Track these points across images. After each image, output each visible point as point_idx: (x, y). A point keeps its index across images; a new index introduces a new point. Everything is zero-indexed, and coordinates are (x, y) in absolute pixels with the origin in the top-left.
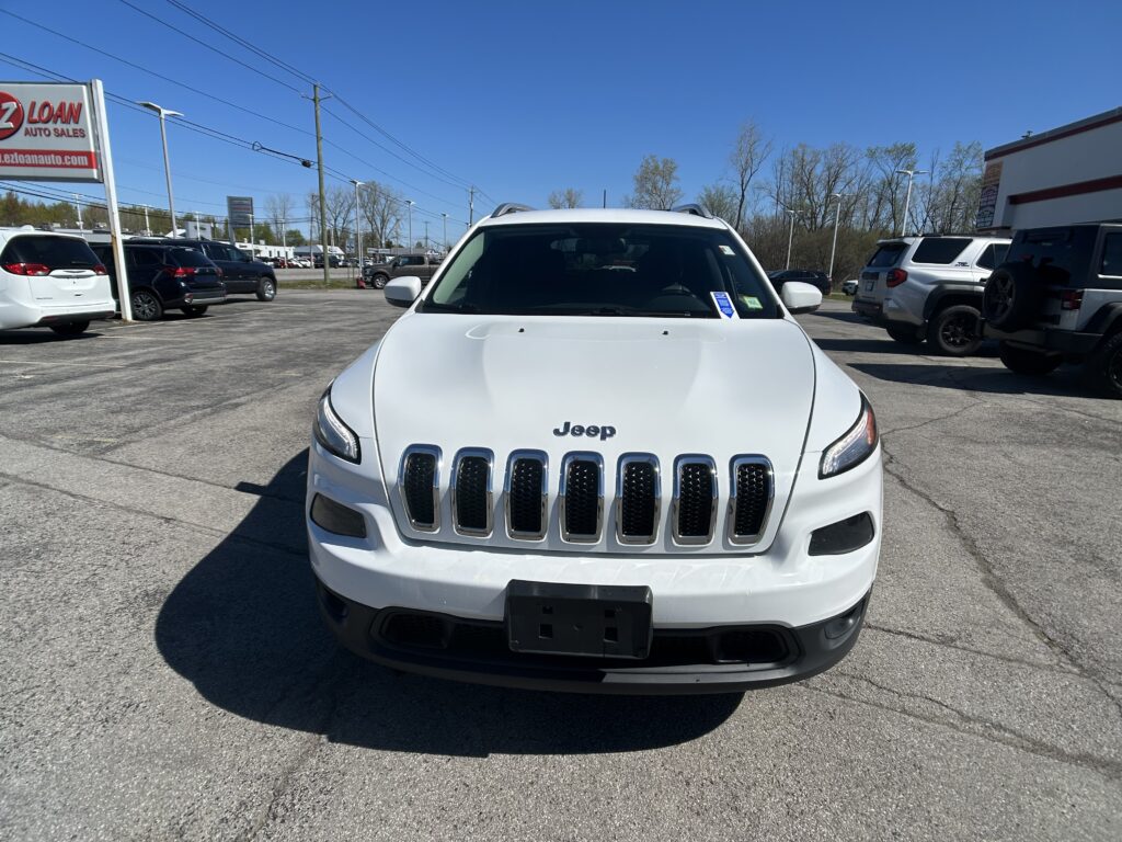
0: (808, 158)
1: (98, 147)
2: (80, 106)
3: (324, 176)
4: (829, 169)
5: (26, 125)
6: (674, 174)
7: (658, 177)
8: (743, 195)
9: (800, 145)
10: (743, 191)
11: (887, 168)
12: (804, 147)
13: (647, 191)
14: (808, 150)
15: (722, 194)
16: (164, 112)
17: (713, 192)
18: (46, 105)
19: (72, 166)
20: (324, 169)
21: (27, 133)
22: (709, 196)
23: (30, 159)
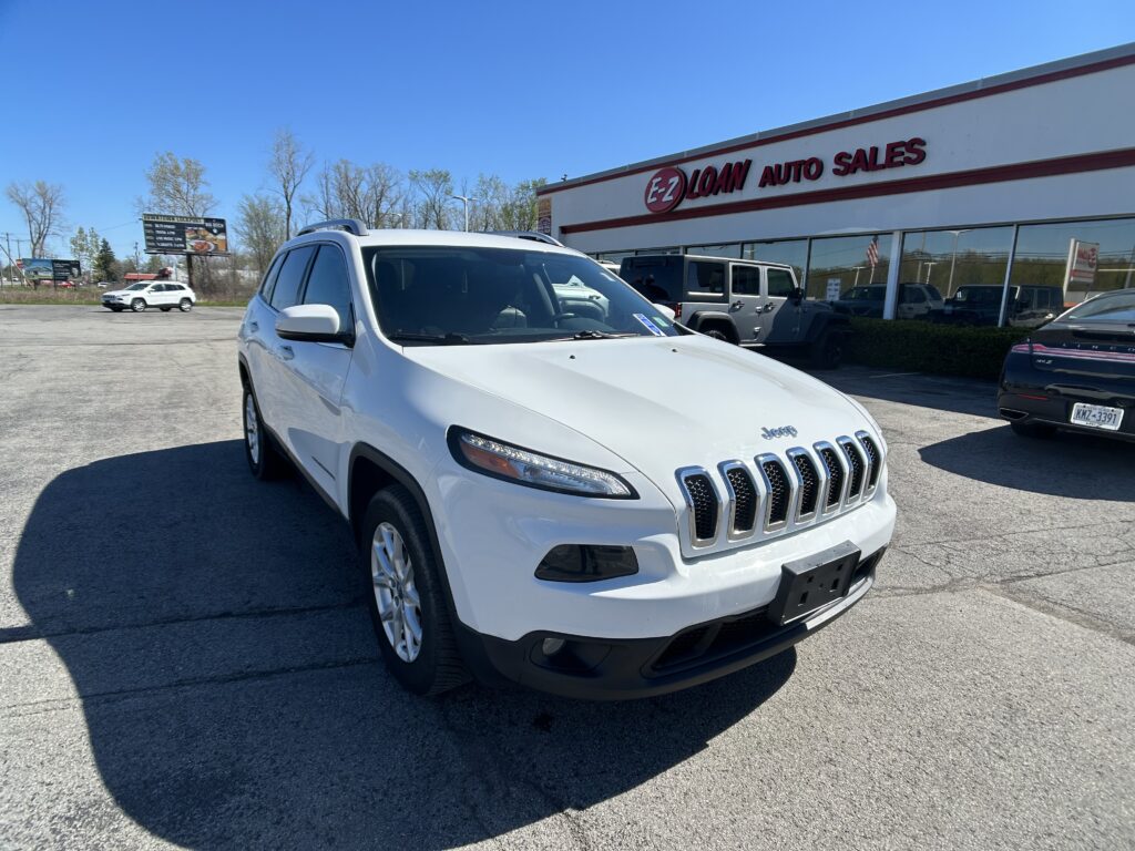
0: (352, 175)
4: (375, 187)
6: (202, 177)
7: (181, 180)
8: (289, 208)
9: (343, 162)
10: (288, 202)
11: (428, 191)
12: (346, 163)
13: (168, 195)
14: (350, 166)
15: (266, 204)
17: (257, 202)
22: (252, 206)
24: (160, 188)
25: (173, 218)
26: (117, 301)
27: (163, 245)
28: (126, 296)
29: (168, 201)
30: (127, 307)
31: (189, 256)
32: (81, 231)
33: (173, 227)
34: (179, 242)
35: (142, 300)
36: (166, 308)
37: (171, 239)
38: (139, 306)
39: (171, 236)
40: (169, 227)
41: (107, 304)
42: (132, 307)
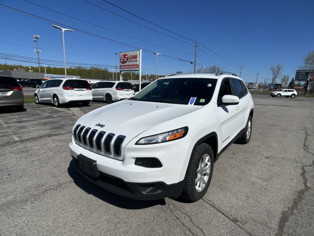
1: (139, 63)
2: (137, 55)
3: (196, 66)
5: (129, 60)
16: (157, 54)
18: (132, 56)
19: (134, 68)
20: (196, 64)
21: (128, 62)
23: (128, 67)
24: (307, 62)
25: (306, 70)
26: (273, 94)
27: (300, 79)
28: (276, 93)
29: (309, 66)
30: (275, 96)
31: (308, 81)
32: (285, 76)
33: (305, 73)
34: (306, 78)
35: (280, 94)
36: (287, 97)
37: (303, 77)
38: (278, 96)
39: (303, 76)
40: (303, 73)
41: (271, 95)
42: (277, 96)
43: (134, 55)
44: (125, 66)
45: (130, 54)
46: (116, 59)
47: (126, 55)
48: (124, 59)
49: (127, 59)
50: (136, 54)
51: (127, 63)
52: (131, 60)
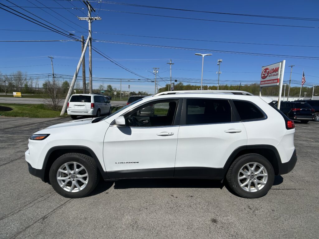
1: (280, 77)
2: (279, 67)
5: (269, 74)
18: (273, 69)
19: (274, 83)
21: (269, 76)
23: (268, 82)
43: (276, 68)
44: (266, 81)
45: (271, 67)
46: (291, 73)
47: (267, 69)
48: (265, 74)
49: (268, 74)
50: (277, 67)
51: (268, 78)
52: (271, 74)
